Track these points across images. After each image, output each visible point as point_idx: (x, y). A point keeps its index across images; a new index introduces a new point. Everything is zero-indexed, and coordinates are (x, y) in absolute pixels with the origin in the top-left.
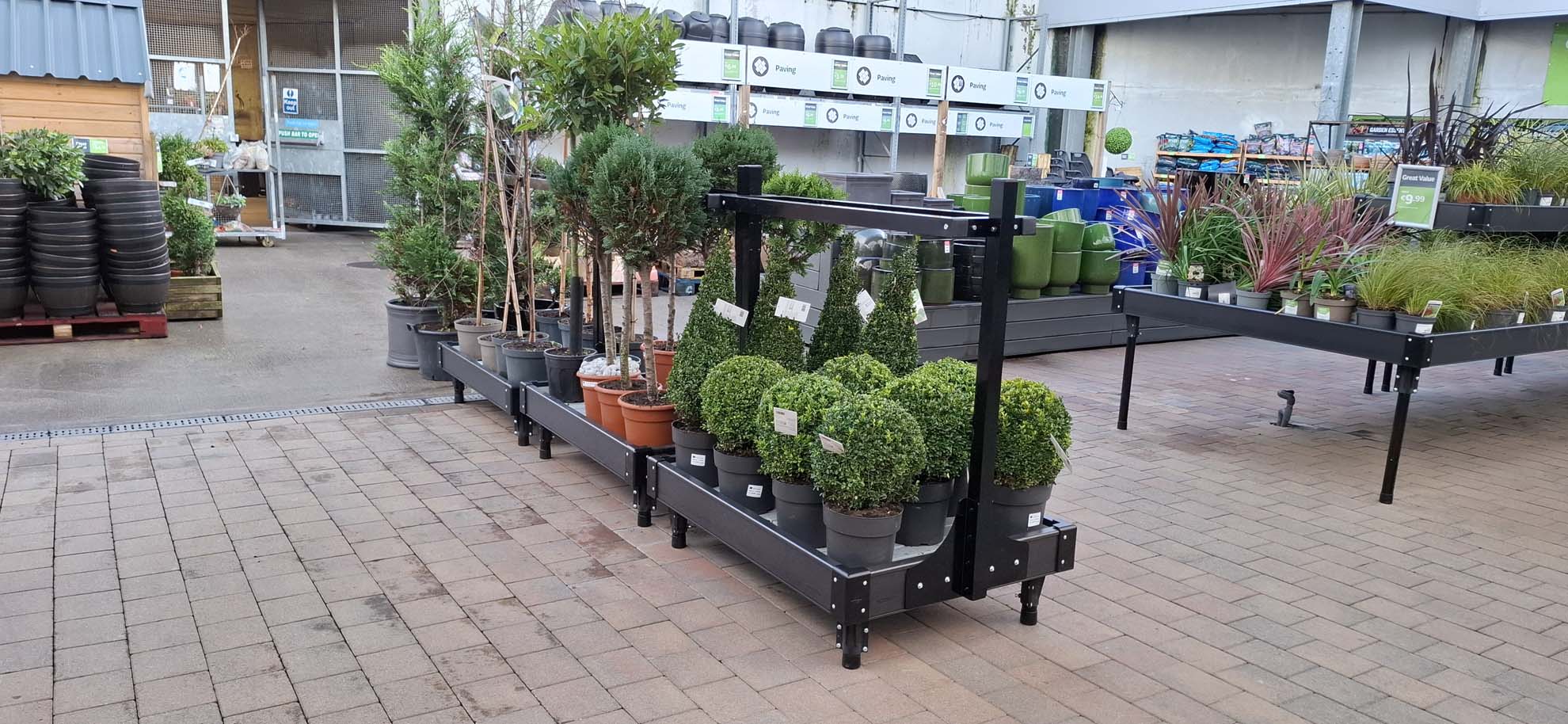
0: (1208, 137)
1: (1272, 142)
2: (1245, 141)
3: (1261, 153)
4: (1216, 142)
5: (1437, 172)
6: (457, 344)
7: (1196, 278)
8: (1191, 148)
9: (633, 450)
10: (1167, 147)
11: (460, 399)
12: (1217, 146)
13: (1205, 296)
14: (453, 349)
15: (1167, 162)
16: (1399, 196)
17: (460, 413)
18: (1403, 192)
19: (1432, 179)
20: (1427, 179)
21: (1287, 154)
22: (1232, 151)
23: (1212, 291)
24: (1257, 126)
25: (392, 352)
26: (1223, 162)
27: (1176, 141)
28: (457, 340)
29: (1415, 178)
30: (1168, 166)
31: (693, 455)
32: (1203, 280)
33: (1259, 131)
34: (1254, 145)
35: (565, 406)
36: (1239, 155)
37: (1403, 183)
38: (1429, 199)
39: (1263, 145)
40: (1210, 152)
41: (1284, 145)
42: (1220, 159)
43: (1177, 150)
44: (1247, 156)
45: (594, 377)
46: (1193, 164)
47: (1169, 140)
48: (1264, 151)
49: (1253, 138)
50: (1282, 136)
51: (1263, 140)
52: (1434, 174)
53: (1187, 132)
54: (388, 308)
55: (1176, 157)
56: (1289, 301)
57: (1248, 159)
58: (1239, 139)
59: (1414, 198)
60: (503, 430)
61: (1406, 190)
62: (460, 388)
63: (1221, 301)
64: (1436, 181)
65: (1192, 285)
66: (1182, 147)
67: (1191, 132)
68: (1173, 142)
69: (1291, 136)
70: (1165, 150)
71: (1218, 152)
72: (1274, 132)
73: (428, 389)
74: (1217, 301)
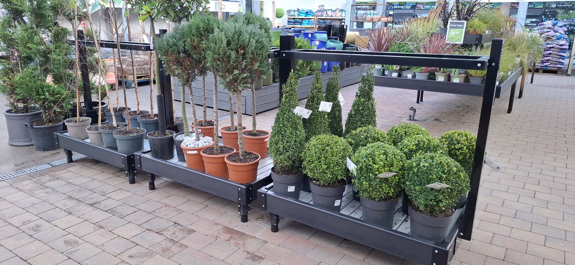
0: (304, 11)
1: (325, 12)
2: (316, 12)
3: (322, 16)
4: (307, 13)
5: (464, 23)
6: (67, 132)
7: (397, 69)
8: (299, 15)
9: (245, 187)
10: (291, 15)
11: (70, 160)
12: (307, 14)
13: (399, 75)
14: (63, 135)
15: (292, 20)
16: (449, 33)
17: (75, 168)
18: (451, 31)
19: (462, 26)
20: (460, 26)
21: (331, 16)
22: (313, 16)
23: (404, 74)
24: (319, 6)
25: (11, 138)
26: (310, 20)
27: (294, 12)
28: (67, 129)
29: (455, 26)
30: (292, 22)
31: (289, 187)
32: (399, 70)
33: (320, 8)
34: (320, 13)
35: (167, 162)
36: (315, 17)
37: (451, 27)
38: (461, 33)
39: (323, 13)
40: (305, 16)
41: (330, 13)
42: (309, 19)
43: (294, 16)
44: (318, 17)
45: (195, 149)
46: (300, 21)
47: (291, 12)
48: (323, 15)
49: (319, 11)
50: (328, 10)
51: (322, 12)
52: (463, 23)
53: (296, 9)
54: (6, 115)
55: (294, 19)
56: (441, 76)
57: (318, 19)
58: (314, 11)
59: (455, 33)
60: (112, 176)
61: (452, 30)
62: (69, 154)
63: (408, 77)
64: (463, 26)
65: (395, 72)
66: (295, 15)
67: (298, 9)
68: (292, 13)
69: (331, 10)
70: (290, 16)
71: (308, 16)
72: (325, 8)
73: (46, 157)
74: (407, 77)
